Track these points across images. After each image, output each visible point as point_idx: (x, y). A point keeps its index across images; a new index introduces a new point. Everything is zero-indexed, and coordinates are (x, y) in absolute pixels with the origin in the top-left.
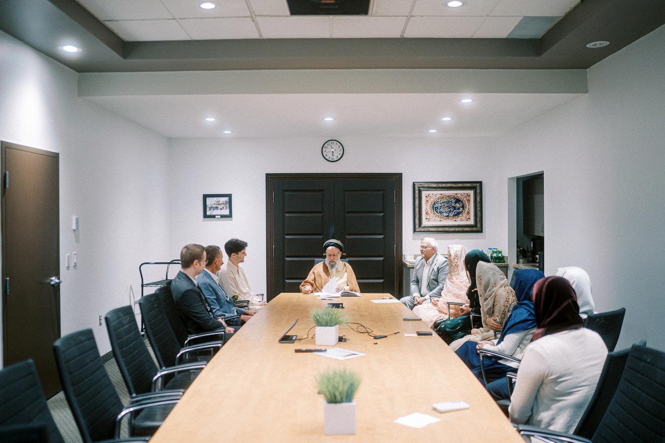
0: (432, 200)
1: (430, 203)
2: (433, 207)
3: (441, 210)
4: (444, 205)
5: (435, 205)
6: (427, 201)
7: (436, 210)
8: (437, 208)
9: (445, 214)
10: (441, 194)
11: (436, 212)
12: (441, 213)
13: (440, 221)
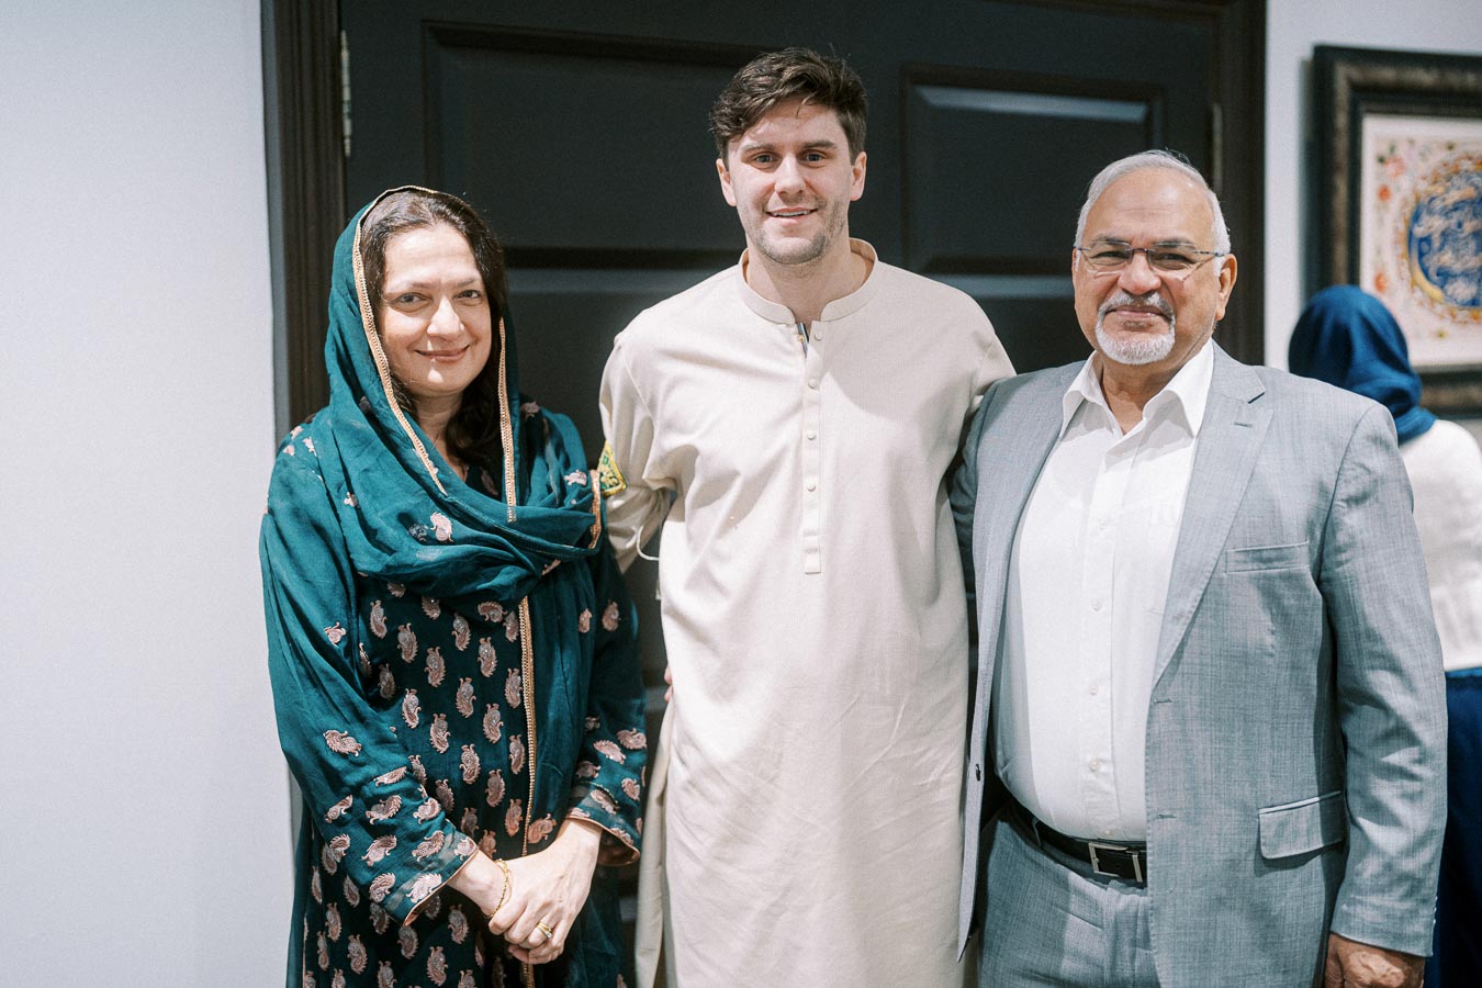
0: (1406, 187)
1: (1395, 204)
2: (1410, 235)
3: (1447, 258)
4: (1460, 225)
5: (1416, 217)
6: (1384, 193)
7: (1421, 255)
8: (1427, 240)
9: (1463, 290)
10: (1451, 147)
11: (1426, 272)
12: (1444, 277)
13: (1441, 335)
